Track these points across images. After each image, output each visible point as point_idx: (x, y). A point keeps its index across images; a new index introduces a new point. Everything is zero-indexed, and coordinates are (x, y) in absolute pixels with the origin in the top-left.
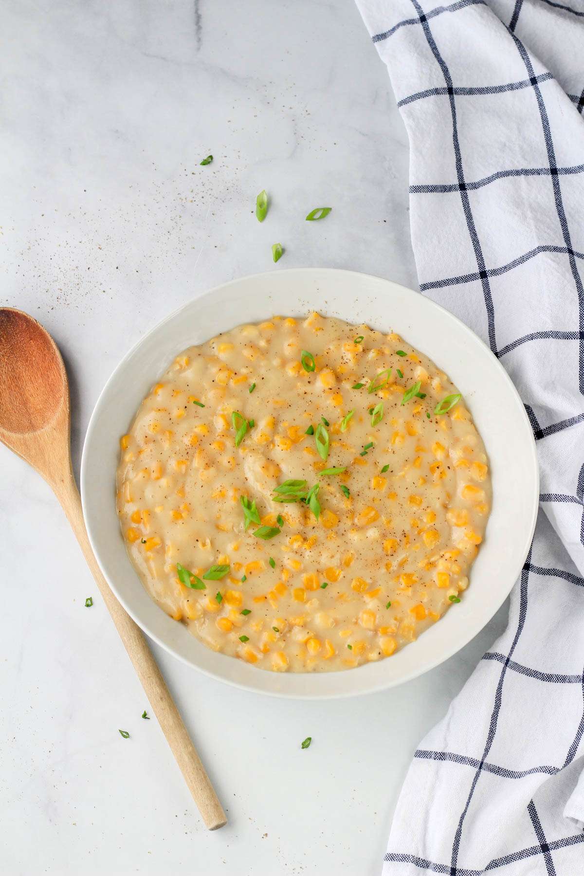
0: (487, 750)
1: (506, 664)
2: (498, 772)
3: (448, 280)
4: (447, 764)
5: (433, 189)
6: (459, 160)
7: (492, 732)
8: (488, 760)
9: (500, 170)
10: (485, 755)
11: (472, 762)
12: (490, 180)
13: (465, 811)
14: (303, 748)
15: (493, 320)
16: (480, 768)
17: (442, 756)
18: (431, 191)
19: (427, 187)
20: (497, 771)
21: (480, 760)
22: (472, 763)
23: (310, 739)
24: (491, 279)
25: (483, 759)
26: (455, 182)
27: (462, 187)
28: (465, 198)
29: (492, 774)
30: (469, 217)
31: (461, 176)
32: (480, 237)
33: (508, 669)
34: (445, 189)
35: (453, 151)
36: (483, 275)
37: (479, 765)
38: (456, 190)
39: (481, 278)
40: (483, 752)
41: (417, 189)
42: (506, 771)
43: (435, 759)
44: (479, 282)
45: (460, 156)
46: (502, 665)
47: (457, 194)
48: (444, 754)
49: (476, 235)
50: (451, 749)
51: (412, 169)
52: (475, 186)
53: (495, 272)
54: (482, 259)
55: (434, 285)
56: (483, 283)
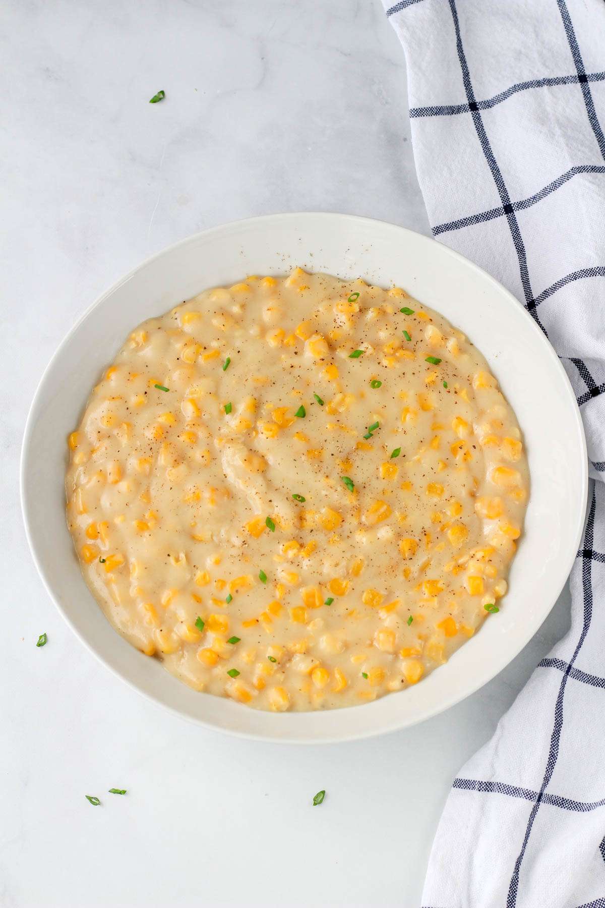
0: (547, 780)
1: (567, 672)
2: (563, 804)
3: (465, 220)
4: (496, 797)
5: (438, 111)
6: (466, 75)
7: (553, 757)
8: (549, 791)
9: (517, 83)
10: (545, 785)
11: (528, 795)
12: (505, 95)
13: (522, 855)
14: (315, 804)
15: (525, 262)
16: (539, 800)
17: (488, 787)
18: (436, 114)
19: (431, 109)
20: (561, 802)
21: (538, 791)
22: (527, 795)
23: (323, 792)
24: (518, 214)
25: (542, 790)
26: (465, 101)
27: (473, 107)
28: (478, 120)
29: (555, 808)
30: (485, 142)
31: (470, 95)
32: (500, 164)
33: (569, 678)
34: (453, 110)
35: (459, 64)
36: (508, 209)
37: (537, 798)
38: (466, 111)
39: (506, 214)
40: (541, 781)
41: (419, 113)
42: (572, 802)
43: (479, 790)
44: (504, 218)
45: (467, 70)
46: (563, 674)
47: (468, 116)
48: (490, 784)
49: (494, 162)
50: (501, 777)
51: (411, 88)
52: (489, 104)
53: (522, 205)
54: (505, 191)
55: (448, 227)
56: (509, 219)
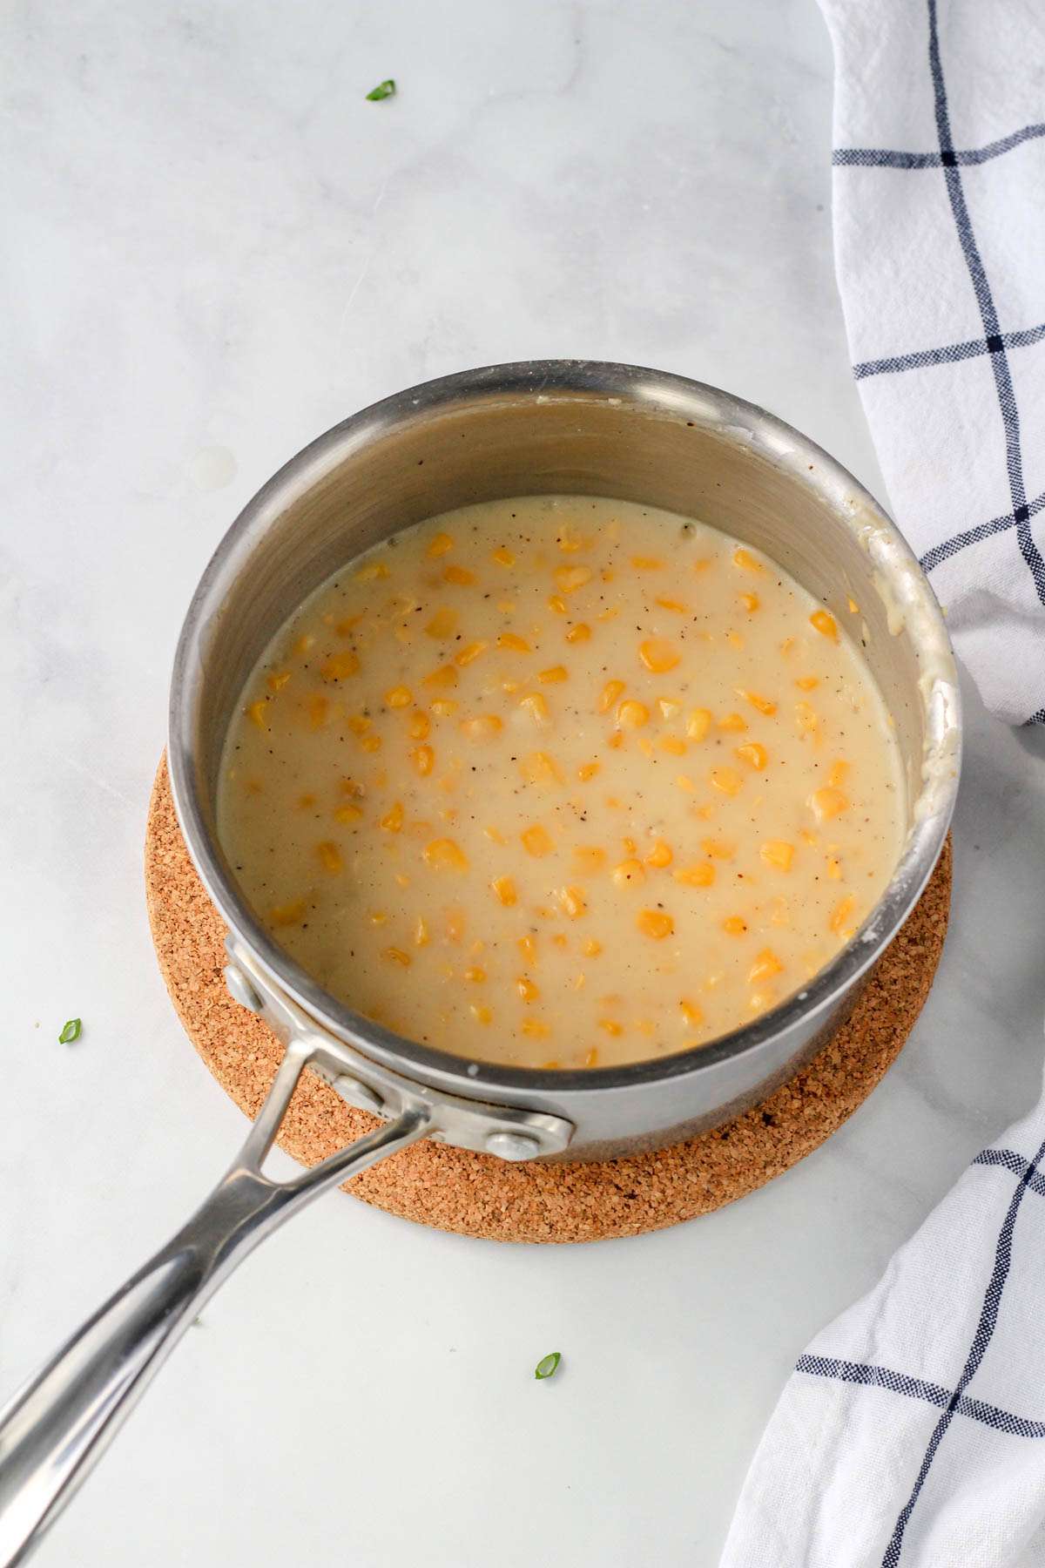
0: (970, 1370)
1: (1026, 1178)
2: (995, 1419)
3: (915, 357)
4: (872, 1395)
5: (885, 159)
6: (941, 101)
7: (985, 1329)
8: (971, 1392)
9: (1031, 122)
10: (965, 1380)
11: (934, 1394)
12: (1009, 144)
13: (911, 1504)
14: (539, 1376)
15: (1017, 439)
16: (952, 1407)
17: (859, 1374)
18: (881, 163)
19: (873, 154)
20: (993, 1417)
21: (953, 1389)
22: (932, 1395)
23: (557, 1356)
24: (1012, 354)
25: (960, 1389)
26: (934, 147)
27: (949, 159)
28: (954, 182)
29: (980, 1426)
30: (964, 223)
31: (945, 138)
32: (986, 264)
33: (1028, 1191)
34: (912, 161)
35: (929, 81)
36: (995, 344)
37: (949, 1402)
38: (935, 165)
39: (990, 352)
40: (960, 1372)
41: (851, 157)
42: (1011, 1418)
43: (844, 1379)
44: (986, 359)
45: (943, 93)
46: (1018, 1180)
47: (938, 173)
48: (866, 1369)
49: (977, 259)
50: (889, 1358)
51: (839, 111)
52: (976, 158)
53: (1020, 339)
54: (992, 311)
55: (885, 366)
56: (995, 362)
